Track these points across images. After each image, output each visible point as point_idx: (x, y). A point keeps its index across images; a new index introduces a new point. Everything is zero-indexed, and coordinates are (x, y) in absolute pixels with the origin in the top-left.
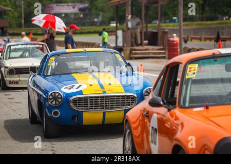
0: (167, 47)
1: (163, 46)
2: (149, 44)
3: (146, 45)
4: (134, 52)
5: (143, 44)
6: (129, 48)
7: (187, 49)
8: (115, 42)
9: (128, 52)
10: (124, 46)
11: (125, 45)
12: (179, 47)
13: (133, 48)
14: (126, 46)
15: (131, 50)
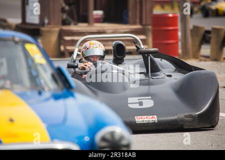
0: (150, 27)
1: (141, 23)
2: (106, 19)
3: (98, 20)
4: (67, 38)
5: (91, 19)
6: (57, 29)
7: (202, 32)
8: (20, 14)
9: (54, 38)
10: (42, 23)
11: (46, 21)
12: (179, 27)
13: (65, 28)
14: (49, 24)
15: (62, 34)
